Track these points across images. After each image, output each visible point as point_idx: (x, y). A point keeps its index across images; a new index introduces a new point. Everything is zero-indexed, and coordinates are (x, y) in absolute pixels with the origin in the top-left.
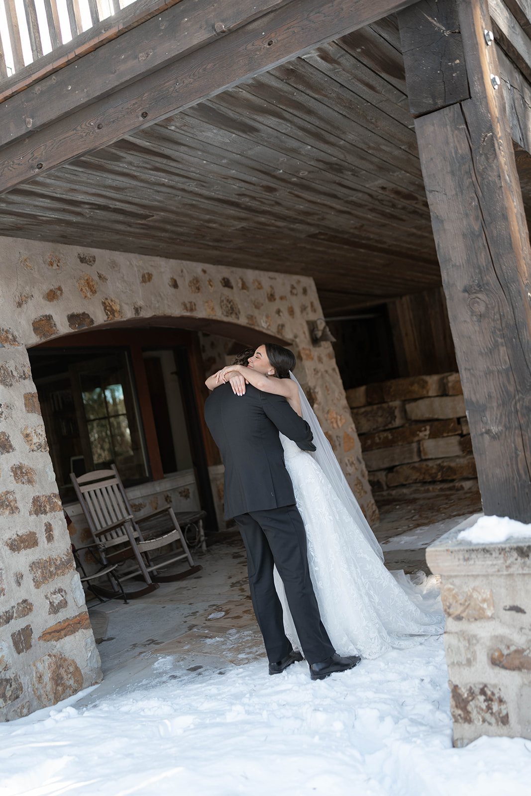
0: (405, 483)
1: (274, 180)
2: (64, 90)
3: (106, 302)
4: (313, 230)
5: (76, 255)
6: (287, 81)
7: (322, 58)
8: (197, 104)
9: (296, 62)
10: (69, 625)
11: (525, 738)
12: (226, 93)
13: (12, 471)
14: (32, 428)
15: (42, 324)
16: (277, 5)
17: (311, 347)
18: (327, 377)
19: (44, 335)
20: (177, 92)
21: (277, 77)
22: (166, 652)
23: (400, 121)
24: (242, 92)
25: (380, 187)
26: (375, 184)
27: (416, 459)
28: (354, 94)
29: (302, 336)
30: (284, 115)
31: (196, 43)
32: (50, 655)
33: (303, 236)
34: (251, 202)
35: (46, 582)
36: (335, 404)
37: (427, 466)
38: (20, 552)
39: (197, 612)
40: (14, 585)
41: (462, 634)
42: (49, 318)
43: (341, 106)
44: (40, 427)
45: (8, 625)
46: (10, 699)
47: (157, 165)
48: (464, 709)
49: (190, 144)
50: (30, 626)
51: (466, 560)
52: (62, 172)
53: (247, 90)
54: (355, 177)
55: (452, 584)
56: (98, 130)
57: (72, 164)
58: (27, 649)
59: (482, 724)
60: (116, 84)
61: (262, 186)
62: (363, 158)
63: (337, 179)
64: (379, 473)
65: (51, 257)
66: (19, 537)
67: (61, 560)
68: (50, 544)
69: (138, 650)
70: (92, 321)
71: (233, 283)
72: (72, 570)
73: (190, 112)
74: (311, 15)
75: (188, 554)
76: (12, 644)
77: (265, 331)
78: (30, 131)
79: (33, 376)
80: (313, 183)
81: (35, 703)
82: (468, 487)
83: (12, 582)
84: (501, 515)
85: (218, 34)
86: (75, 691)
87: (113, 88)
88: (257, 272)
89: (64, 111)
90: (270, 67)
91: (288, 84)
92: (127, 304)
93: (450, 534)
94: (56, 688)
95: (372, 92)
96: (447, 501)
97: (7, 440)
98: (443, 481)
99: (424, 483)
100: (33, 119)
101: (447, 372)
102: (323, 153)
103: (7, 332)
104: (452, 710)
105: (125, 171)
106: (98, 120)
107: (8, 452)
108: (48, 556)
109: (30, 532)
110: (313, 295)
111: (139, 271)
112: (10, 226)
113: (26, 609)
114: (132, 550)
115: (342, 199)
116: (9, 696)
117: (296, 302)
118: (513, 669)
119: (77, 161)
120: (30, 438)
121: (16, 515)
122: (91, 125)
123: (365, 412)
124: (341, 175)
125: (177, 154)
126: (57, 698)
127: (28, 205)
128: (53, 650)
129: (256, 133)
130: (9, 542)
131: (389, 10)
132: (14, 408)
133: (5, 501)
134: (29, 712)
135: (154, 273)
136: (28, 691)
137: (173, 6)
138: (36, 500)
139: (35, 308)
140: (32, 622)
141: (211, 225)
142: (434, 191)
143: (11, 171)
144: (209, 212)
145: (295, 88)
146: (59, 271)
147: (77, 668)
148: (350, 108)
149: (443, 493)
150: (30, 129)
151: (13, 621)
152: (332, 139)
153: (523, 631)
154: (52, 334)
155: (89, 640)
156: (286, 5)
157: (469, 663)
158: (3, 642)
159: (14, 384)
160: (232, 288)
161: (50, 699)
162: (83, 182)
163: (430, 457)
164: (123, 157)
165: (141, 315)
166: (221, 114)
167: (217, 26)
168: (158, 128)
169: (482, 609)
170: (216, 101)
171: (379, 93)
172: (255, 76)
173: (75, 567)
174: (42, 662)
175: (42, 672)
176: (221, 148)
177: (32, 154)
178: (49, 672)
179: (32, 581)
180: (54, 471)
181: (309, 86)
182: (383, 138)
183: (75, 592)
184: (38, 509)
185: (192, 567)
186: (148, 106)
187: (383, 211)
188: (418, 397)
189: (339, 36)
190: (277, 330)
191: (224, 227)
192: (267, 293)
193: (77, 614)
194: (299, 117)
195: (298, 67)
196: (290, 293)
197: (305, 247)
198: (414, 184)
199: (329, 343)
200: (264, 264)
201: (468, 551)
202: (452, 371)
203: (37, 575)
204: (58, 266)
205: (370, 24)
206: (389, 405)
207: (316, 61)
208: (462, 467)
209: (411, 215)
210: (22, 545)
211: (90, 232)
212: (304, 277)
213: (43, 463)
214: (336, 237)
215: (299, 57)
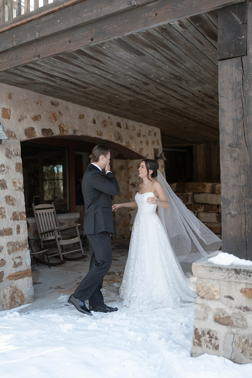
1: (149, 80)
2: (56, 22)
3: (61, 125)
4: (163, 106)
5: (50, 101)
6: (162, 34)
7: (180, 25)
8: (118, 38)
9: (167, 25)
10: (21, 274)
12: (132, 35)
13: (5, 198)
14: (17, 180)
15: (29, 131)
19: (29, 136)
20: (109, 31)
21: (157, 31)
22: (65, 293)
23: (212, 61)
24: (139, 35)
25: (198, 91)
26: (196, 89)
28: (193, 45)
29: (150, 155)
30: (158, 49)
31: (121, 9)
32: (10, 287)
33: (158, 108)
34: (136, 88)
35: (14, 252)
38: (4, 237)
41: (203, 305)
42: (33, 129)
43: (186, 49)
44: (21, 179)
47: (94, 64)
48: (199, 340)
49: (111, 57)
50: (3, 271)
51: (210, 271)
52: (49, 61)
53: (142, 35)
54: (187, 84)
55: (202, 281)
56: (69, 43)
57: (54, 57)
58: (1, 282)
59: (206, 348)
60: (80, 23)
61: (143, 82)
62: (192, 76)
63: (178, 84)
65: (38, 100)
66: (4, 230)
67: (22, 243)
68: (18, 235)
69: (52, 290)
70: (53, 133)
71: (122, 125)
72: (26, 249)
73: (113, 41)
74: (178, 4)
75: (82, 249)
77: (133, 150)
78: (37, 39)
79: (21, 155)
80: (167, 84)
81: (1, 308)
84: (230, 253)
85: (133, 6)
86: (20, 305)
87: (79, 24)
88: (134, 122)
89: (54, 32)
90: (155, 26)
91: (162, 36)
92: (70, 128)
94: (11, 302)
95: (201, 45)
97: (5, 183)
100: (39, 33)
101: (216, 183)
102: (173, 70)
103: (12, 132)
104: (193, 339)
105: (79, 64)
106: (69, 38)
107: (5, 189)
108: (16, 240)
109: (10, 228)
110: (159, 137)
111: (78, 113)
112: (21, 82)
113: (3, 264)
114: (56, 243)
115: (179, 94)
117: (150, 139)
118: (224, 325)
119: (57, 57)
120: (16, 184)
121: (4, 219)
122: (66, 40)
124: (179, 82)
125: (105, 60)
126: (11, 307)
127: (31, 74)
128: (12, 284)
129: (143, 56)
131: (215, 7)
132: (10, 169)
135: (85, 115)
138: (14, 213)
139: (27, 123)
141: (116, 96)
142: (222, 97)
143: (25, 56)
144: (115, 90)
145: (165, 37)
146: (41, 107)
147: (22, 294)
148: (189, 51)
150: (37, 38)
152: (179, 64)
153: (232, 308)
154: (33, 137)
155: (30, 282)
157: (204, 319)
159: (12, 157)
160: (121, 127)
161: (8, 307)
162: (58, 67)
164: (79, 58)
165: (76, 134)
166: (128, 44)
167: (133, 3)
168: (98, 47)
169: (214, 295)
170: (126, 38)
171: (204, 46)
172: (147, 29)
173: (28, 247)
174: (7, 289)
175: (6, 294)
176: (126, 61)
177: (36, 50)
178: (9, 294)
179: (7, 251)
180: (25, 201)
181: (172, 38)
182: (203, 67)
183: (27, 259)
184: (15, 218)
185: (83, 256)
186: (94, 35)
187: (198, 102)
188: (201, 192)
189: (190, 16)
190: (139, 151)
191: (122, 98)
192: (137, 132)
193: (26, 269)
194: (164, 52)
195: (168, 28)
196: (148, 134)
197: (158, 114)
198: (214, 91)
199: (163, 160)
200: (138, 119)
201: (212, 267)
202: (218, 182)
203: (10, 249)
204: (40, 105)
205: (205, 13)
206: (186, 194)
207: (177, 26)
208: (216, 228)
209: (210, 106)
210: (5, 233)
211: (58, 91)
212: (156, 127)
213: (20, 196)
214: (174, 111)
215: (169, 23)
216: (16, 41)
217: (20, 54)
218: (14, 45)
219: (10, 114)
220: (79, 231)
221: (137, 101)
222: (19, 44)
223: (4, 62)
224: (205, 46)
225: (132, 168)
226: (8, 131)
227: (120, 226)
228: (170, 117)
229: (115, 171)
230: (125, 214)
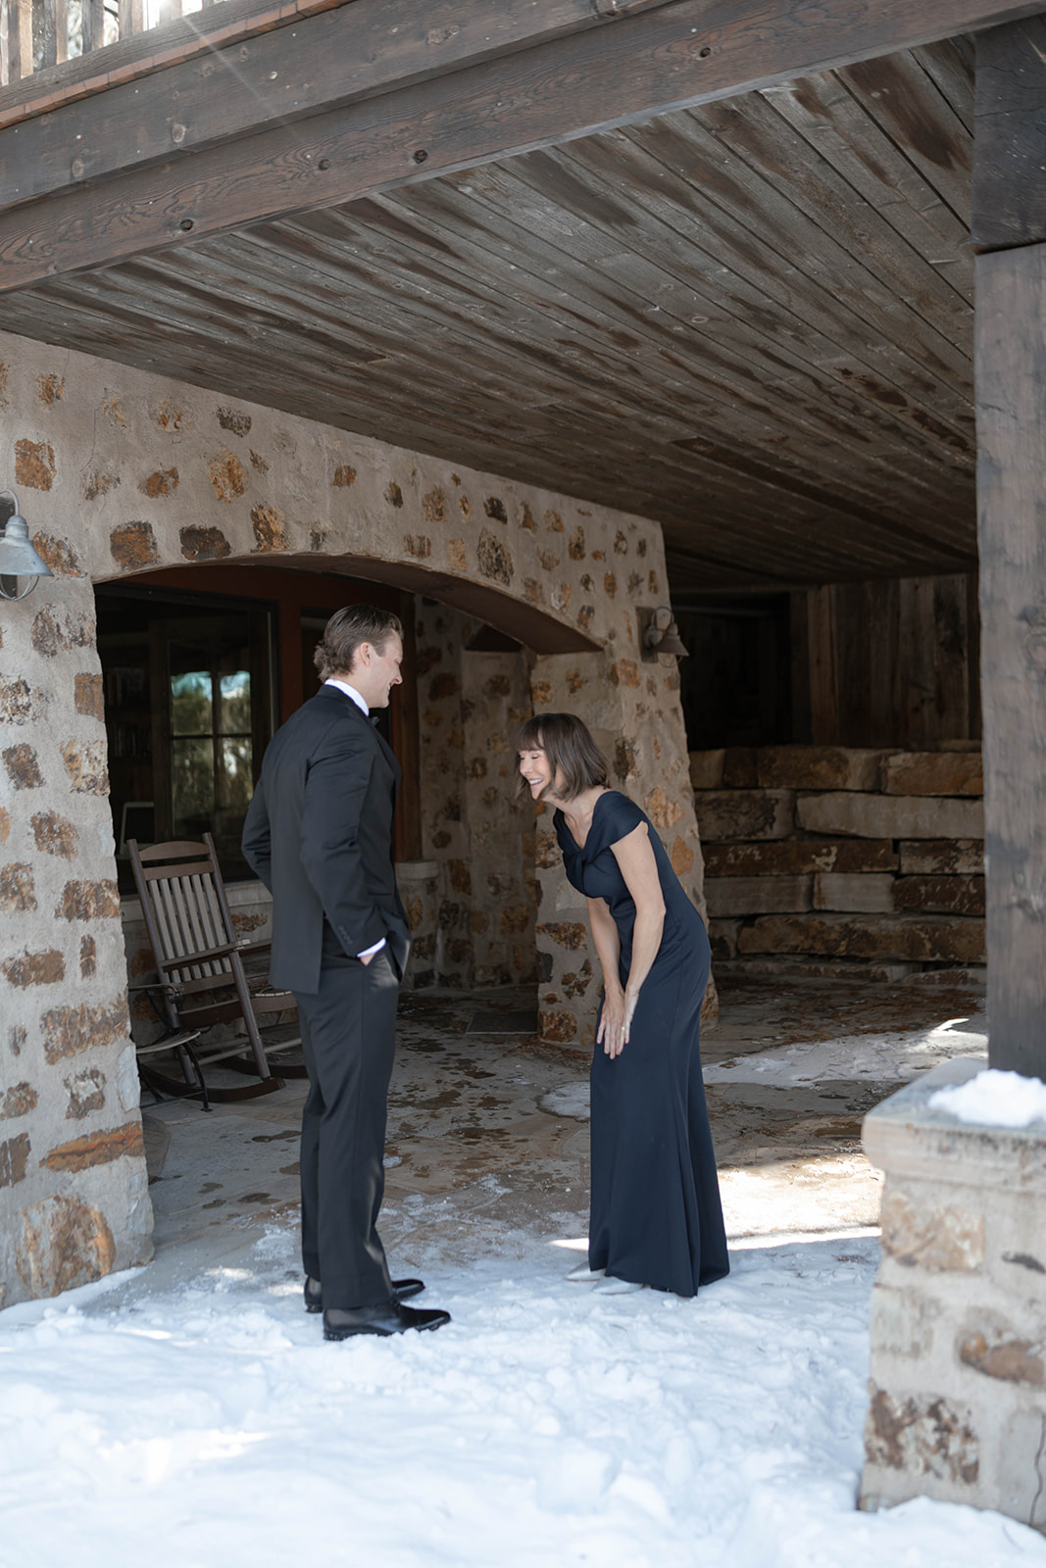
0: (773, 951)
1: (639, 324)
2: (262, 78)
3: (260, 514)
4: (688, 433)
5: (215, 409)
6: (719, 134)
7: (800, 98)
8: (530, 153)
9: (746, 98)
10: (102, 1143)
11: (1005, 1514)
12: (593, 139)
13: (34, 825)
14: (83, 745)
15: (130, 539)
17: (639, 661)
18: (660, 725)
19: (130, 562)
20: (496, 120)
21: (700, 123)
22: (282, 1221)
23: (916, 247)
24: (623, 140)
25: (840, 370)
26: (830, 363)
27: (802, 907)
28: (842, 180)
29: (623, 636)
30: (694, 200)
31: (553, 26)
32: (57, 1199)
33: (663, 441)
34: (583, 359)
35: (70, 1054)
36: (667, 779)
37: (822, 924)
38: (28, 989)
40: (7, 1050)
41: (911, 1295)
42: (145, 529)
43: (811, 200)
44: (99, 744)
47: (418, 258)
48: (892, 1439)
49: (494, 229)
50: (27, 1135)
51: (944, 1151)
52: (226, 243)
53: (635, 138)
54: (798, 343)
55: (906, 1192)
56: (320, 172)
57: (251, 231)
58: (16, 1180)
59: (923, 1475)
60: (371, 84)
61: (612, 333)
62: (822, 308)
63: (762, 341)
64: (724, 925)
65: (165, 406)
66: (28, 958)
67: (104, 1015)
68: (86, 980)
69: (226, 1209)
70: (227, 548)
71: (508, 512)
72: (122, 1036)
73: (511, 165)
74: (799, 9)
77: (554, 615)
78: (179, 150)
79: (97, 641)
80: (714, 340)
81: (17, 1289)
82: (895, 978)
83: (4, 1045)
84: (1026, 1072)
85: (601, 16)
86: (97, 1276)
87: (364, 91)
88: (557, 496)
89: (254, 122)
90: (696, 101)
91: (720, 141)
92: (299, 523)
93: (911, 1091)
94: (61, 1264)
95: (877, 182)
96: (851, 1000)
97: (31, 761)
98: (846, 959)
99: (811, 956)
100: (188, 127)
101: (888, 747)
102: (748, 285)
103: (60, 545)
104: (867, 1437)
105: (352, 260)
106: (321, 150)
107: (30, 786)
108: (80, 1002)
109: (52, 951)
110: (656, 559)
111: (331, 460)
112: (97, 333)
113: (24, 1102)
114: (237, 1004)
115: (760, 382)
117: (623, 567)
118: (1002, 1376)
119: (264, 229)
120: (75, 765)
121: (29, 914)
122: (305, 158)
123: (714, 800)
124: (768, 333)
125: (464, 243)
126: (61, 1285)
127: (144, 298)
128: (65, 1188)
129: (629, 227)
130: (9, 964)
131: (964, 25)
132: (53, 701)
133: (10, 883)
135: (360, 469)
136: (6, 1262)
138: (71, 889)
139: (121, 506)
140: (32, 1129)
141: (492, 392)
142: (992, 407)
143: (125, 224)
144: (493, 365)
145: (729, 148)
146: (177, 439)
147: (106, 1231)
148: (826, 206)
149: (846, 982)
150: (179, 147)
152: (775, 261)
153: (1035, 1307)
154: (145, 563)
155: (137, 1180)
157: (916, 1351)
159: (59, 651)
160: (504, 520)
161: (47, 1285)
162: (263, 269)
163: (830, 908)
164: (355, 233)
165: (323, 550)
166: (570, 177)
168: (440, 186)
169: (961, 1252)
170: (567, 151)
171: (891, 185)
172: (663, 114)
173: (129, 1028)
174: (41, 1209)
175: (39, 1229)
176: (552, 245)
177: (174, 197)
178: (51, 1231)
179: (43, 1048)
180: (114, 836)
181: (760, 151)
182: (872, 274)
183: (123, 1081)
184: (74, 908)
186: (429, 139)
187: (833, 417)
188: (824, 787)
189: (847, 61)
190: (577, 617)
191: (516, 399)
192: (570, 540)
193: (121, 1124)
194: (720, 208)
195: (747, 108)
196: (613, 547)
197: (662, 463)
198: (907, 373)
199: (672, 656)
200: (574, 483)
201: (949, 1134)
202: (896, 746)
203: (54, 1038)
204: (176, 427)
205: (913, 48)
206: (765, 795)
207: (786, 103)
208: (891, 937)
209: (884, 433)
210: (33, 974)
211: (253, 370)
212: (645, 519)
213: (94, 817)
214: (728, 452)
215: (756, 92)
216: (85, 159)
217: (104, 215)
218: (79, 175)
219: (48, 466)
221: (580, 412)
222: (99, 173)
223: (31, 247)
224: (894, 187)
225: (546, 687)
226: (44, 541)
227: (490, 928)
228: (709, 477)
229: (467, 701)
230: (512, 880)
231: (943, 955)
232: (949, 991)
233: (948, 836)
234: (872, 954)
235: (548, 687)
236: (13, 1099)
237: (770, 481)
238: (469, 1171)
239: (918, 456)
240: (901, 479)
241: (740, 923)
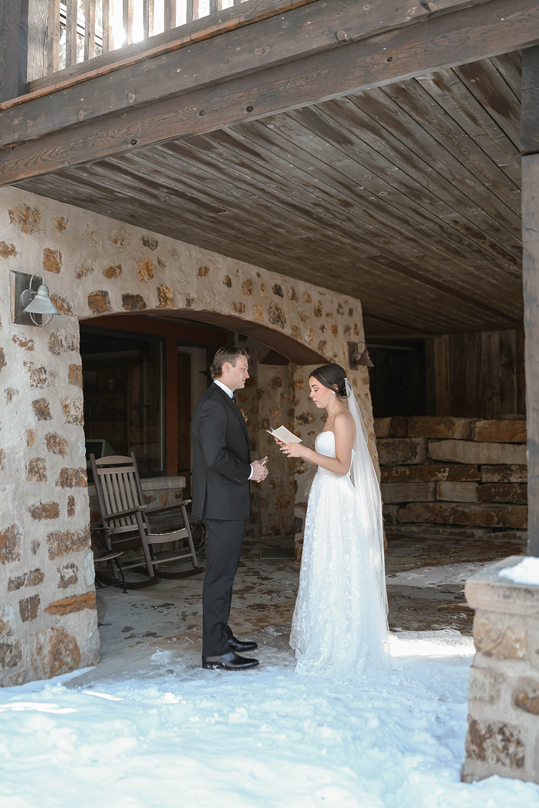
0: (415, 521)
1: (353, 196)
2: (173, 71)
3: (161, 288)
4: (375, 252)
5: (141, 237)
6: (395, 100)
7: (436, 82)
8: (302, 108)
9: (409, 82)
10: (75, 602)
12: (334, 101)
13: (46, 439)
14: (72, 400)
15: (98, 299)
16: (404, 23)
17: (349, 368)
19: (97, 310)
20: (287, 92)
21: (386, 94)
22: (164, 645)
23: (492, 158)
24: (348, 102)
25: (452, 221)
26: (449, 216)
27: (430, 499)
28: (455, 124)
29: (341, 355)
30: (382, 132)
31: (315, 47)
32: (52, 629)
33: (363, 256)
34: (324, 213)
35: (61, 555)
37: (441, 507)
38: (41, 521)
39: (197, 612)
40: (30, 552)
41: (490, 671)
42: (105, 294)
43: (440, 133)
44: (79, 400)
45: (17, 591)
46: (8, 665)
47: (246, 161)
48: (480, 745)
49: (283, 146)
50: (38, 595)
51: (506, 597)
52: (152, 152)
53: (354, 101)
54: (432, 206)
55: (487, 619)
56: (200, 117)
57: (164, 146)
58: (32, 618)
59: (495, 764)
60: (226, 75)
61: (340, 200)
62: (445, 189)
63: (414, 205)
64: (391, 507)
65: (116, 234)
66: (42, 506)
67: (78, 536)
68: (70, 518)
69: (136, 640)
70: (145, 305)
71: (284, 292)
72: (87, 548)
73: (293, 114)
74: (436, 38)
75: (193, 554)
76: (18, 611)
77: (306, 345)
78: (131, 106)
79: (80, 349)
80: (390, 205)
81: (31, 674)
82: (479, 535)
83: (28, 549)
85: (339, 42)
86: (71, 669)
87: (223, 78)
88: (308, 285)
89: (169, 93)
90: (385, 82)
91: (396, 103)
92: (180, 294)
93: (490, 570)
94: (54, 662)
95: (473, 124)
96: (456, 546)
97: (46, 407)
98: (453, 525)
99: (435, 524)
100: (136, 95)
101: (476, 417)
102: (408, 176)
103: (63, 300)
104: (467, 745)
105: (213, 161)
106: (201, 106)
107: (45, 419)
108: (66, 529)
109: (53, 503)
110: (358, 318)
111: (197, 263)
112: (85, 197)
113: (38, 578)
114: (140, 540)
115: (413, 226)
116: (7, 662)
117: (341, 321)
118: (536, 713)
119: (170, 145)
120: (68, 410)
121: (42, 483)
122: (193, 110)
123: (386, 443)
124: (418, 201)
125: (268, 153)
126: (53, 673)
127: (109, 179)
128: (56, 623)
129: (350, 146)
130: (32, 508)
131: (516, 46)
132: (58, 377)
133: (34, 467)
134: (24, 681)
135: (211, 268)
136: (26, 660)
137: (298, 8)
138: (64, 472)
139: (94, 282)
140: (41, 593)
141: (278, 230)
142: (530, 229)
143: (103, 142)
144: (280, 216)
145: (400, 107)
146: (122, 250)
147: (76, 646)
148: (447, 136)
149: (453, 537)
150: (131, 105)
151: (22, 588)
152: (421, 164)
154: (105, 311)
155: (92, 621)
156: (412, 25)
157: (492, 700)
158: (11, 607)
159: (61, 353)
160: (282, 296)
161: (46, 673)
162: (169, 165)
163: (445, 499)
164: (215, 148)
165: (192, 308)
166: (322, 121)
167: (340, 34)
168: (258, 125)
169: (514, 648)
170: (321, 107)
171: (479, 126)
172: (368, 89)
173: (90, 544)
174: (44, 634)
175: (43, 644)
176: (313, 155)
177: (128, 129)
178: (49, 645)
179: (48, 552)
180: (86, 447)
181: (415, 108)
182: (470, 171)
183: (86, 570)
184: (65, 481)
185: (196, 568)
186: (254, 101)
187: (449, 245)
188: (442, 437)
189: (459, 64)
190: (318, 346)
191: (290, 234)
192: (315, 307)
193: (85, 592)
194: (395, 137)
195: (410, 87)
196: (336, 311)
197: (362, 268)
198: (485, 222)
199: (366, 367)
200: (317, 278)
201: (509, 589)
202: (480, 417)
203: (53, 547)
204: (121, 244)
205: (491, 58)
206: (412, 441)
207: (429, 84)
208: (477, 514)
209: (475, 254)
210: (44, 514)
211: (160, 217)
212: (352, 298)
213: (76, 437)
214: (396, 263)
215: (414, 78)
216: (85, 110)
217: (93, 137)
218: (82, 118)
219: (59, 262)
220: (187, 514)
221: (322, 241)
222: (91, 117)
223: (57, 153)
224: (481, 127)
225: (300, 382)
226: (56, 298)
227: (270, 506)
228: (386, 276)
229: (260, 390)
230: (281, 482)
231: (504, 524)
232: (507, 542)
233: (506, 463)
234: (467, 523)
235: (302, 382)
236: (32, 576)
237: (416, 279)
238: (260, 624)
239: (492, 266)
240: (483, 278)
241: (398, 507)
